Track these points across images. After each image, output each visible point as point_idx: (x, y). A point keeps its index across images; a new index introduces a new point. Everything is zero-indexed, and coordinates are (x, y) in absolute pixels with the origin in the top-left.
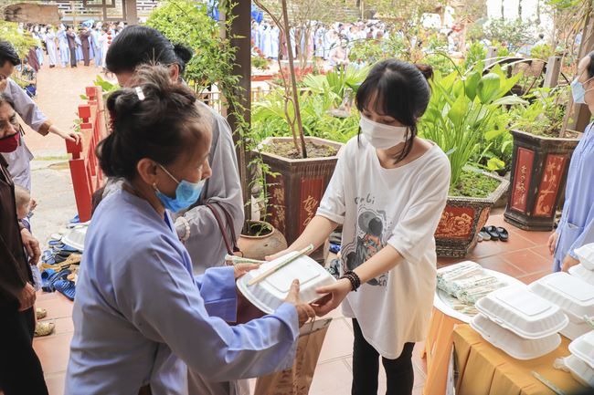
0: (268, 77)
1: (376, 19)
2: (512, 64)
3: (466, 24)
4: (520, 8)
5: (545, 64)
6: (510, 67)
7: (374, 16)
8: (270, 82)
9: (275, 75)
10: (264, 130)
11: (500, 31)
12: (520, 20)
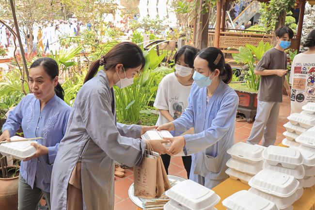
0: (7, 60)
1: (74, 18)
2: (158, 44)
3: (128, 19)
4: (157, 9)
5: (176, 43)
6: (157, 46)
7: (73, 16)
8: (9, 64)
9: (12, 59)
10: (8, 100)
11: (148, 23)
12: (158, 16)
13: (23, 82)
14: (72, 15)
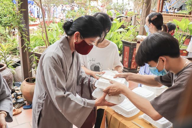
0: (37, 25)
1: (74, 3)
3: (105, 4)
6: (120, 19)
10: (35, 44)
11: (117, 7)
12: (123, 3)
13: (43, 33)
14: (73, 1)
